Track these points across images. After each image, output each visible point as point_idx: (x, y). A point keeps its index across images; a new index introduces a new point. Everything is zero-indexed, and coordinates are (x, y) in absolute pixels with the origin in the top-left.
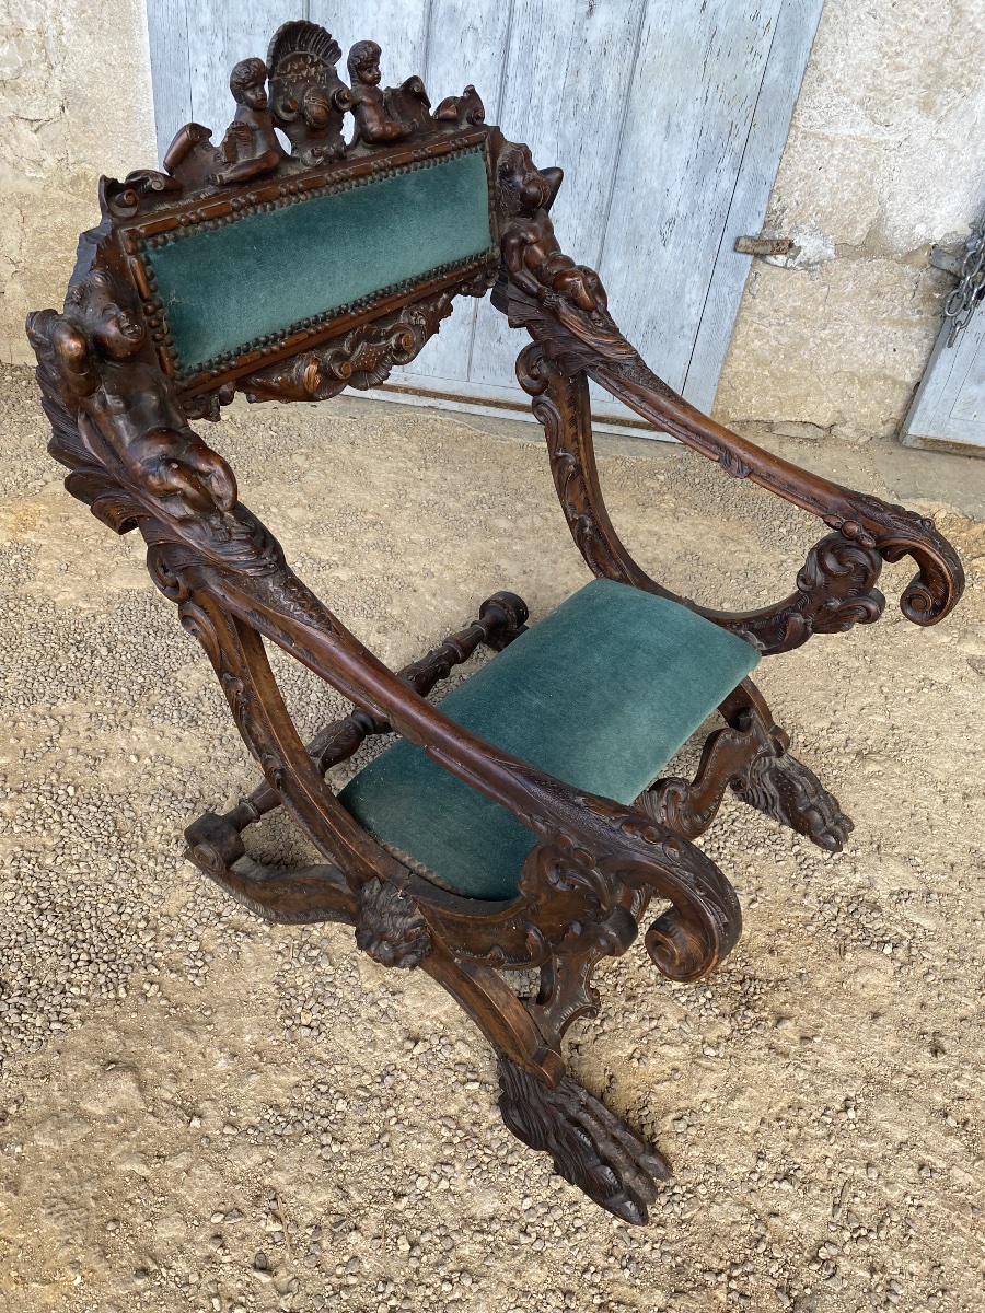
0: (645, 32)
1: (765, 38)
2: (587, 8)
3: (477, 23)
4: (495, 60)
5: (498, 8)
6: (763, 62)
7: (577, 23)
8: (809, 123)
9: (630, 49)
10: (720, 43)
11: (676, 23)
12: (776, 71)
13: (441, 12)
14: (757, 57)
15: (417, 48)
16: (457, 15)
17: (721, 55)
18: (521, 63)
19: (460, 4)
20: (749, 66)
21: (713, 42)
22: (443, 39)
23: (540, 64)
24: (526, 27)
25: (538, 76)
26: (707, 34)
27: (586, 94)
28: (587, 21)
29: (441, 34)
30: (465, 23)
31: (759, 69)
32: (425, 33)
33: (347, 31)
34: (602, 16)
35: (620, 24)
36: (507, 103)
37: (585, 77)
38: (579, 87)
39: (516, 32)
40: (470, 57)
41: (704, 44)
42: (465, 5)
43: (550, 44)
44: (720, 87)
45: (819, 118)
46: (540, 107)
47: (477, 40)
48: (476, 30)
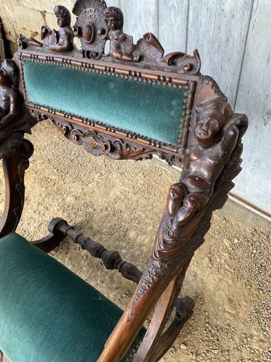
4: (183, 22)
9: (247, 14)
27: (224, 39)
32: (157, 11)
37: (223, 29)
38: (220, 36)
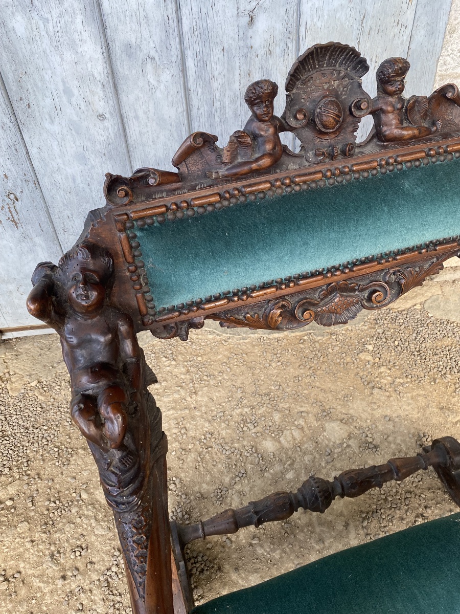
0: (302, 29)
1: (409, 12)
2: (248, 19)
3: (153, 53)
5: (168, 37)
6: (408, 31)
7: (241, 34)
8: (445, 67)
10: (369, 23)
11: (329, 15)
12: (420, 35)
13: (119, 52)
14: (403, 28)
15: (105, 84)
16: (133, 50)
17: (372, 32)
18: (199, 77)
19: (134, 41)
20: (396, 37)
21: (364, 25)
22: (127, 72)
23: (216, 74)
24: (197, 47)
25: (216, 85)
26: (358, 19)
28: (250, 31)
29: (123, 69)
30: (141, 55)
31: (406, 38)
33: (40, 84)
34: (262, 23)
35: (279, 27)
36: (194, 110)
39: (189, 53)
40: (153, 82)
41: (355, 27)
42: (139, 40)
43: (220, 56)
44: (373, 60)
45: (452, 62)
46: (223, 108)
47: (156, 67)
48: (153, 59)
